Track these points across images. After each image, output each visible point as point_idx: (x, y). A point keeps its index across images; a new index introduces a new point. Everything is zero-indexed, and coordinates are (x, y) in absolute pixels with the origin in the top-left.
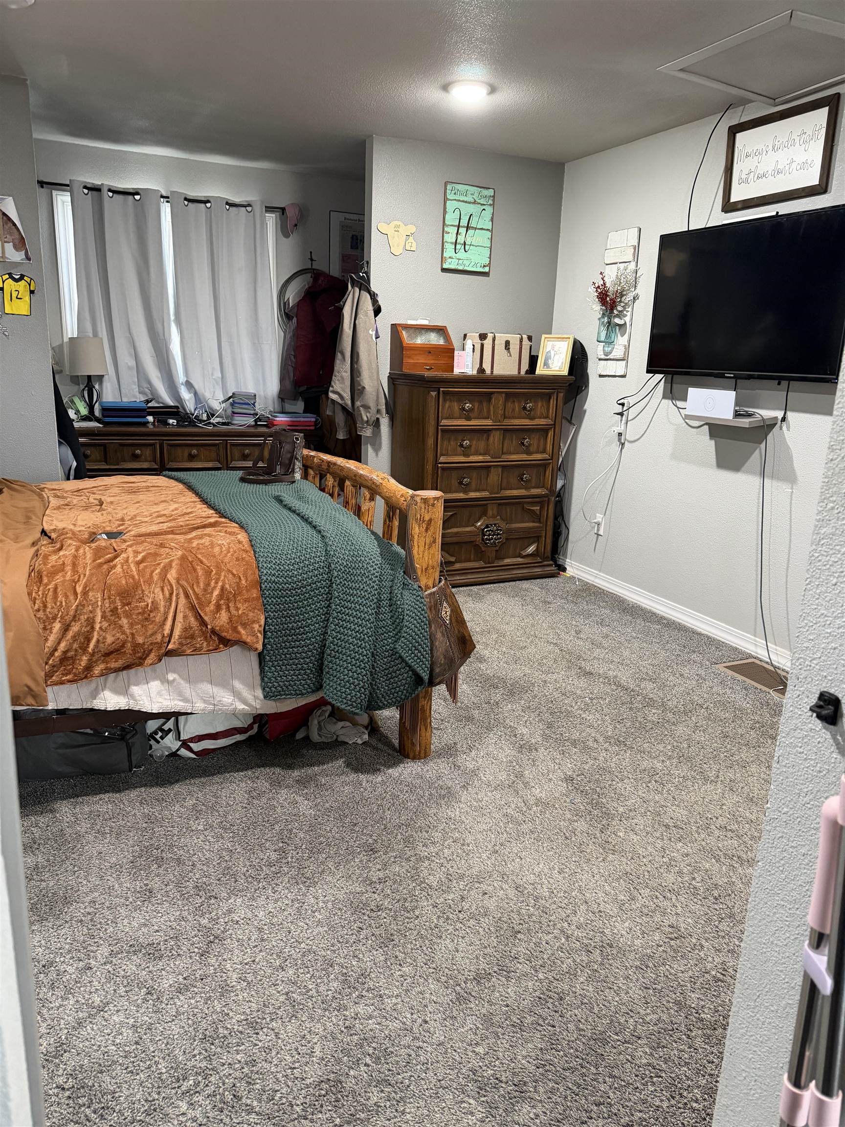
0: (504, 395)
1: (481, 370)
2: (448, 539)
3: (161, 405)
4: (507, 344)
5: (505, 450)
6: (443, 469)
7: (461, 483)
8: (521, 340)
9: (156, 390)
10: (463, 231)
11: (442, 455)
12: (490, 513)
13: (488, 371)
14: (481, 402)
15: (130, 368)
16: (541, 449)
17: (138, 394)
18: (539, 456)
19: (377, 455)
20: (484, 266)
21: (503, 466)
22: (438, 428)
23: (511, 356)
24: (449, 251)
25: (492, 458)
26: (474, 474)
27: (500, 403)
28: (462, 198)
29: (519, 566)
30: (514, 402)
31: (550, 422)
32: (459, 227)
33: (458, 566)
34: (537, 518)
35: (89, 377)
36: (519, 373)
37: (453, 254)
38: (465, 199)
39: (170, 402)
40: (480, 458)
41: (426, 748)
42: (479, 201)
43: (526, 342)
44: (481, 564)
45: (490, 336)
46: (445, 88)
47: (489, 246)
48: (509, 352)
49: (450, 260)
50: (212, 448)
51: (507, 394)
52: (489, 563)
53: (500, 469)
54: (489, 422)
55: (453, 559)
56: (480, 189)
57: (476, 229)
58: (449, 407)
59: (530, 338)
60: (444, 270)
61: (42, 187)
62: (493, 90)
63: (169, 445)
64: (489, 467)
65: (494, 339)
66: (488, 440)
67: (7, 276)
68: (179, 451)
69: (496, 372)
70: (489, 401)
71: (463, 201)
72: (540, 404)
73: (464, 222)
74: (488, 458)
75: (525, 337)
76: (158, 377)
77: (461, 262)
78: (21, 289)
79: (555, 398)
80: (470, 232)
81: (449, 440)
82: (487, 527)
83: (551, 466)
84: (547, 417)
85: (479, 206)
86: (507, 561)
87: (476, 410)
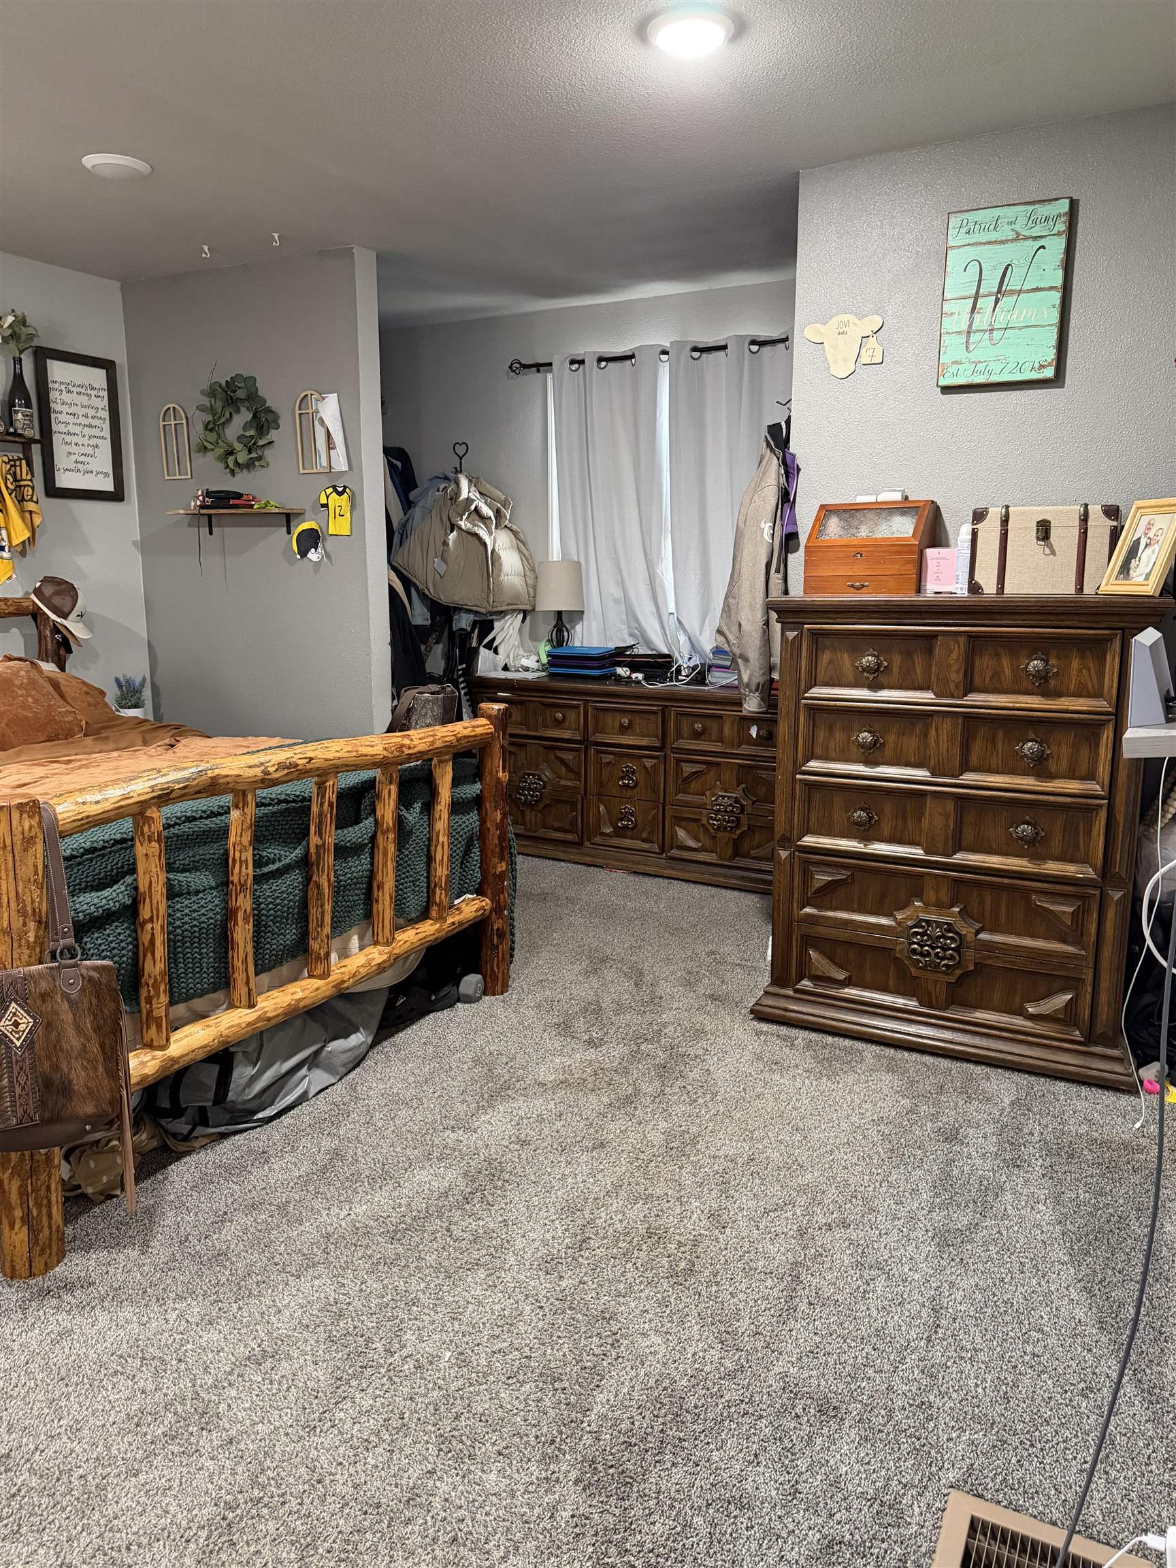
0: (962, 640)
2: (824, 930)
4: (1044, 528)
5: (970, 761)
6: (809, 785)
7: (851, 819)
8: (1085, 518)
9: (645, 631)
10: (986, 303)
11: (807, 756)
12: (931, 896)
14: (908, 654)
15: (617, 601)
16: (1083, 769)
18: (1073, 786)
20: (1042, 366)
21: (963, 798)
22: (799, 702)
23: (1053, 553)
24: (953, 348)
25: (934, 775)
26: (888, 807)
27: (954, 655)
28: (985, 237)
29: (1013, 1035)
30: (997, 655)
31: (1102, 705)
32: (976, 297)
33: (851, 992)
34: (1074, 933)
35: (560, 613)
36: (1080, 590)
37: (962, 355)
38: (994, 236)
40: (906, 772)
42: (1028, 233)
43: (1098, 519)
44: (911, 1004)
45: (997, 511)
47: (1058, 321)
48: (1051, 547)
49: (954, 369)
50: (651, 717)
51: (970, 635)
52: (931, 1007)
53: (950, 805)
54: (925, 697)
55: (841, 976)
56: (1031, 208)
57: (1020, 292)
58: (831, 662)
59: (1112, 512)
60: (947, 390)
61: (538, 371)
63: (597, 709)
64: (923, 794)
65: (1005, 521)
66: (926, 735)
67: (331, 490)
68: (609, 719)
70: (929, 652)
71: (988, 242)
72: (1075, 664)
73: (990, 285)
74: (921, 774)
75: (1095, 510)
76: (653, 613)
77: (980, 367)
78: (344, 504)
79: (1118, 649)
80: (1006, 302)
81: (831, 728)
82: (918, 925)
83: (1103, 815)
84: (1097, 695)
85: (1030, 242)
86: (980, 1015)
87: (895, 669)
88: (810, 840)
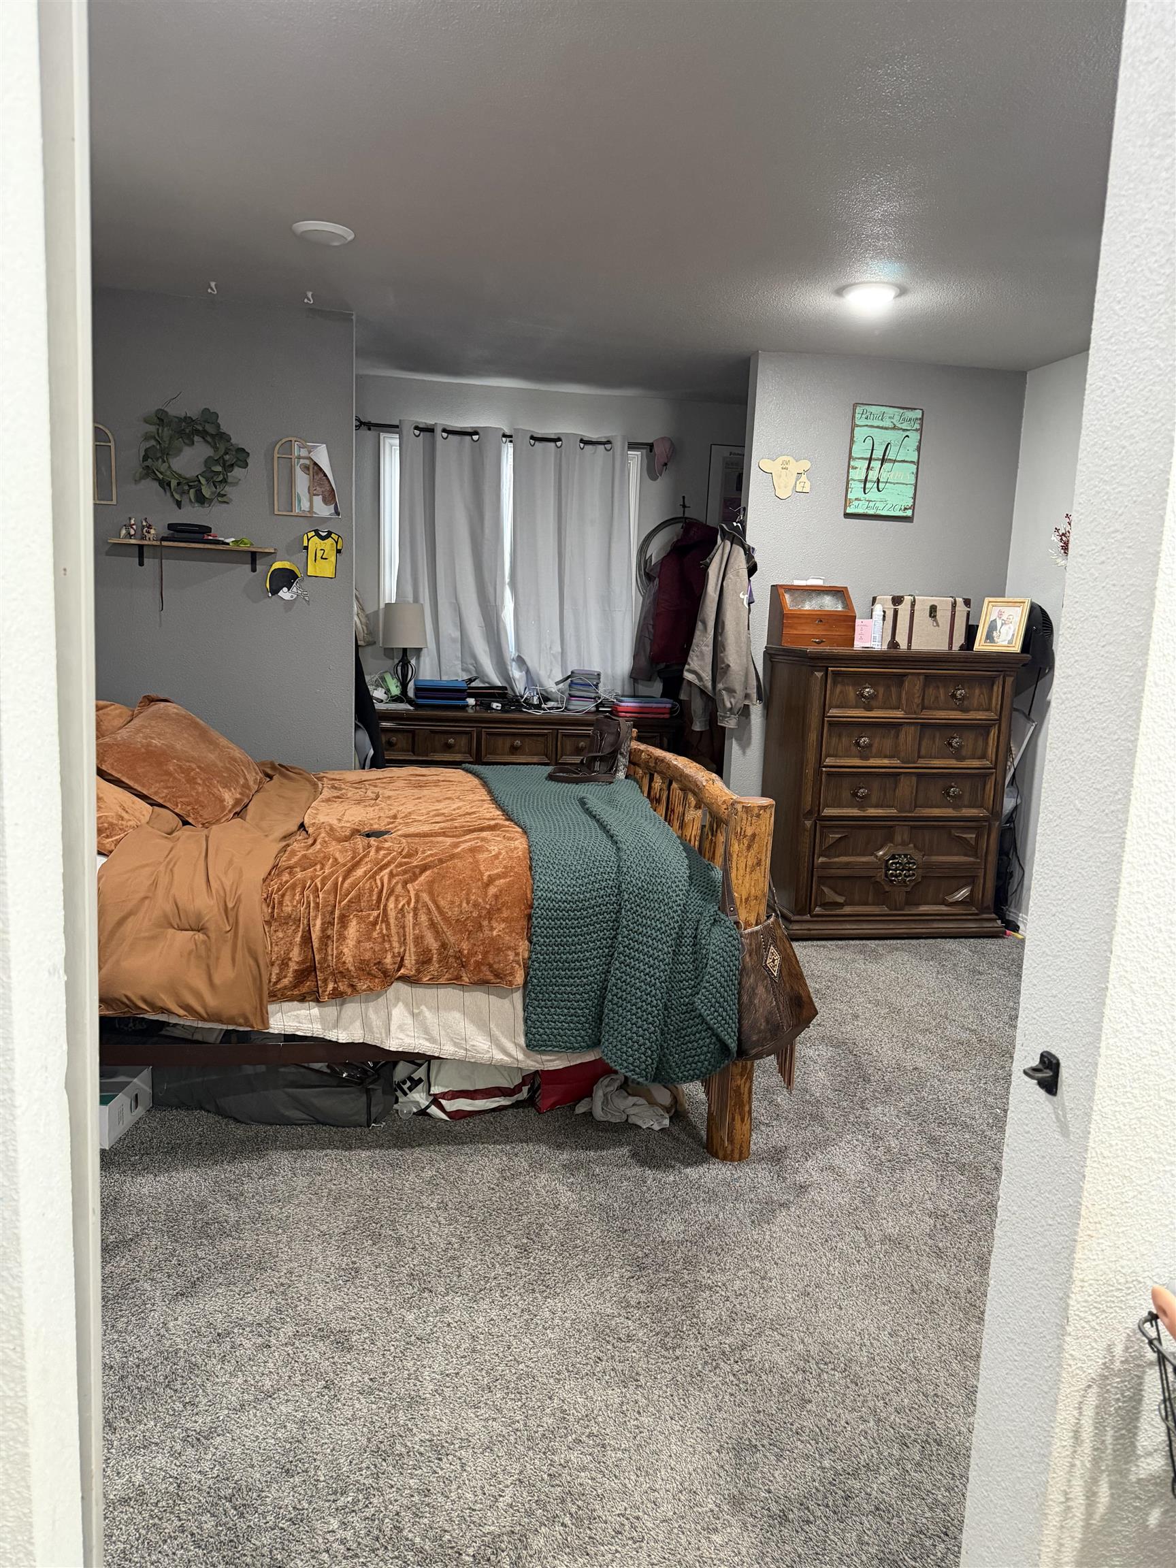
0: (922, 678)
1: (894, 644)
2: (833, 871)
3: (487, 685)
4: (933, 610)
5: (923, 752)
6: (829, 774)
7: (855, 795)
8: (954, 605)
9: (481, 666)
10: (876, 464)
11: (828, 756)
12: (898, 838)
13: (903, 645)
14: (888, 687)
15: (454, 640)
16: (979, 752)
17: (460, 671)
18: (976, 763)
19: (744, 753)
20: (905, 509)
21: (919, 775)
22: (823, 720)
23: (938, 625)
24: (856, 491)
25: (903, 762)
26: (876, 784)
27: (917, 687)
28: (876, 423)
29: (943, 918)
30: (938, 687)
31: (993, 715)
32: (870, 459)
33: (848, 910)
34: (973, 850)
35: (405, 650)
36: (950, 648)
37: (861, 495)
38: (881, 424)
39: (498, 682)
40: (886, 762)
41: (741, 1146)
42: (900, 426)
43: (961, 609)
44: (885, 910)
45: (908, 599)
46: (840, 292)
47: (914, 482)
48: (936, 620)
49: (856, 503)
50: (539, 739)
51: (927, 676)
52: (896, 910)
53: (914, 779)
54: (900, 714)
55: (841, 900)
56: (902, 411)
57: (895, 461)
58: (841, 692)
59: (967, 602)
60: (847, 515)
61: (369, 429)
62: (902, 291)
63: (488, 734)
64: (899, 774)
65: (913, 604)
66: (897, 737)
67: (313, 533)
68: (500, 741)
69: (915, 646)
70: (900, 685)
71: (878, 427)
72: (977, 691)
73: (878, 454)
74: (896, 762)
75: (960, 600)
76: (485, 652)
77: (871, 504)
78: (327, 549)
79: (1001, 683)
80: (887, 466)
81: (840, 736)
82: (893, 857)
83: (993, 777)
84: (989, 709)
85: (901, 432)
86: (924, 908)
87: (880, 696)
88: (828, 812)
